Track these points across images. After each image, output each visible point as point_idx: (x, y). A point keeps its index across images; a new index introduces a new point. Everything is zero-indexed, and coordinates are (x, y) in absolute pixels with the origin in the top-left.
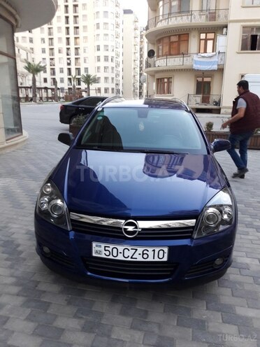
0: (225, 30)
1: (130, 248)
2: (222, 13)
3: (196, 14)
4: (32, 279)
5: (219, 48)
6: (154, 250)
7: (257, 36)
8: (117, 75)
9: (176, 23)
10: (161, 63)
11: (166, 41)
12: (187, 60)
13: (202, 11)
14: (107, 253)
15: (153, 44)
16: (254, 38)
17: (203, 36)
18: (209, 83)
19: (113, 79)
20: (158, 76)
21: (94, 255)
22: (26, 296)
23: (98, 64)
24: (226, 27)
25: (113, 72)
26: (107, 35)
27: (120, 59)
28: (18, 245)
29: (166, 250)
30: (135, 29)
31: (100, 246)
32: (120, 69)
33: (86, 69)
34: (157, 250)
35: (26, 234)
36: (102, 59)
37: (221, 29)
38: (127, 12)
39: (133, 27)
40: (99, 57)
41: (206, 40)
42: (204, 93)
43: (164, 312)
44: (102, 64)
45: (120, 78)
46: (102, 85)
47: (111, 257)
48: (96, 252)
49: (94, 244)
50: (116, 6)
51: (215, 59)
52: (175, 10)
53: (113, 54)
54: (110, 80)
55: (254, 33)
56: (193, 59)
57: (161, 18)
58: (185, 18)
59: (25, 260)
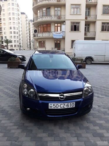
0: (64, 23)
1: (62, 104)
2: (63, 17)
3: (53, 16)
4: (20, 122)
5: (63, 30)
6: (71, 104)
7: (76, 26)
8: (20, 39)
9: (45, 19)
10: (40, 35)
11: (42, 26)
12: (51, 34)
13: (55, 15)
14: (54, 107)
15: (36, 27)
16: (75, 26)
17: (56, 25)
18: (60, 43)
19: (18, 41)
20: (39, 40)
21: (49, 108)
22: (22, 129)
23: (11, 35)
24: (65, 22)
25: (18, 38)
26: (15, 23)
27: (21, 33)
28: (8, 111)
29: (74, 103)
30: (26, 21)
31: (52, 105)
32: (21, 37)
33: (6, 37)
34: (72, 103)
35: (9, 107)
36: (13, 33)
37: (63, 22)
38: (22, 13)
39: (25, 20)
40: (11, 32)
41: (57, 26)
42: (58, 47)
43: (74, 126)
44: (13, 35)
45: (21, 41)
46: (13, 44)
47: (56, 108)
48: (50, 107)
49: (49, 104)
50: (18, 11)
51: (61, 34)
52: (45, 14)
53: (18, 31)
54: (17, 41)
55: (75, 25)
56: (53, 34)
57: (39, 17)
58: (49, 18)
59: (13, 116)
